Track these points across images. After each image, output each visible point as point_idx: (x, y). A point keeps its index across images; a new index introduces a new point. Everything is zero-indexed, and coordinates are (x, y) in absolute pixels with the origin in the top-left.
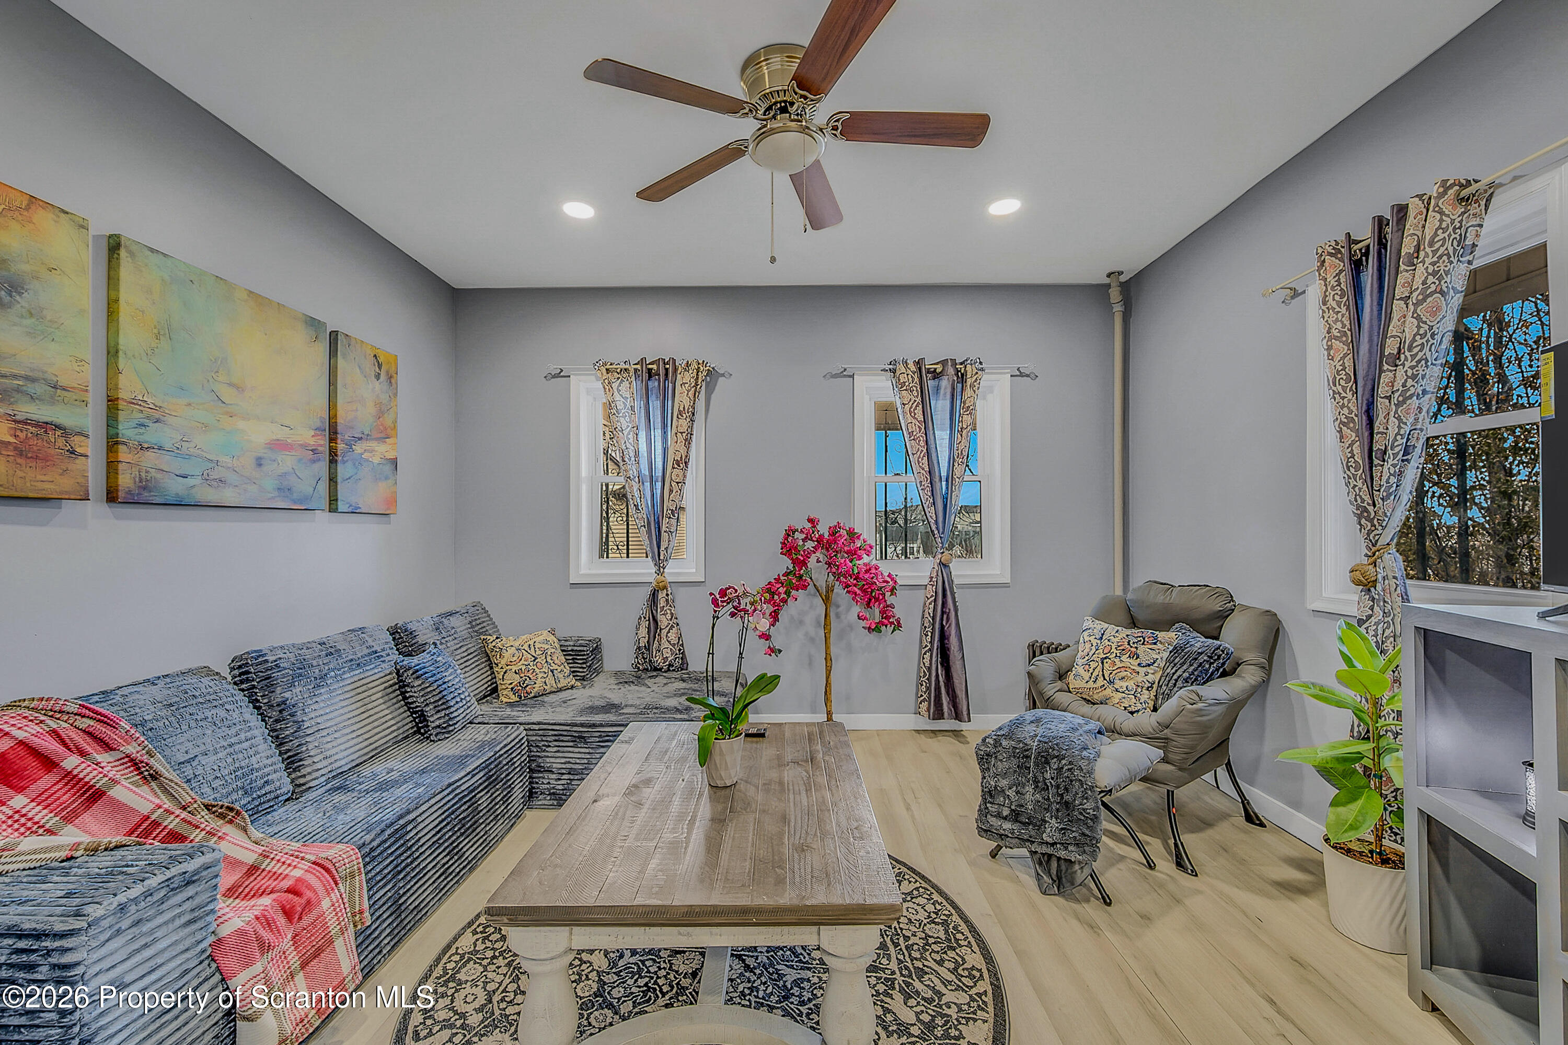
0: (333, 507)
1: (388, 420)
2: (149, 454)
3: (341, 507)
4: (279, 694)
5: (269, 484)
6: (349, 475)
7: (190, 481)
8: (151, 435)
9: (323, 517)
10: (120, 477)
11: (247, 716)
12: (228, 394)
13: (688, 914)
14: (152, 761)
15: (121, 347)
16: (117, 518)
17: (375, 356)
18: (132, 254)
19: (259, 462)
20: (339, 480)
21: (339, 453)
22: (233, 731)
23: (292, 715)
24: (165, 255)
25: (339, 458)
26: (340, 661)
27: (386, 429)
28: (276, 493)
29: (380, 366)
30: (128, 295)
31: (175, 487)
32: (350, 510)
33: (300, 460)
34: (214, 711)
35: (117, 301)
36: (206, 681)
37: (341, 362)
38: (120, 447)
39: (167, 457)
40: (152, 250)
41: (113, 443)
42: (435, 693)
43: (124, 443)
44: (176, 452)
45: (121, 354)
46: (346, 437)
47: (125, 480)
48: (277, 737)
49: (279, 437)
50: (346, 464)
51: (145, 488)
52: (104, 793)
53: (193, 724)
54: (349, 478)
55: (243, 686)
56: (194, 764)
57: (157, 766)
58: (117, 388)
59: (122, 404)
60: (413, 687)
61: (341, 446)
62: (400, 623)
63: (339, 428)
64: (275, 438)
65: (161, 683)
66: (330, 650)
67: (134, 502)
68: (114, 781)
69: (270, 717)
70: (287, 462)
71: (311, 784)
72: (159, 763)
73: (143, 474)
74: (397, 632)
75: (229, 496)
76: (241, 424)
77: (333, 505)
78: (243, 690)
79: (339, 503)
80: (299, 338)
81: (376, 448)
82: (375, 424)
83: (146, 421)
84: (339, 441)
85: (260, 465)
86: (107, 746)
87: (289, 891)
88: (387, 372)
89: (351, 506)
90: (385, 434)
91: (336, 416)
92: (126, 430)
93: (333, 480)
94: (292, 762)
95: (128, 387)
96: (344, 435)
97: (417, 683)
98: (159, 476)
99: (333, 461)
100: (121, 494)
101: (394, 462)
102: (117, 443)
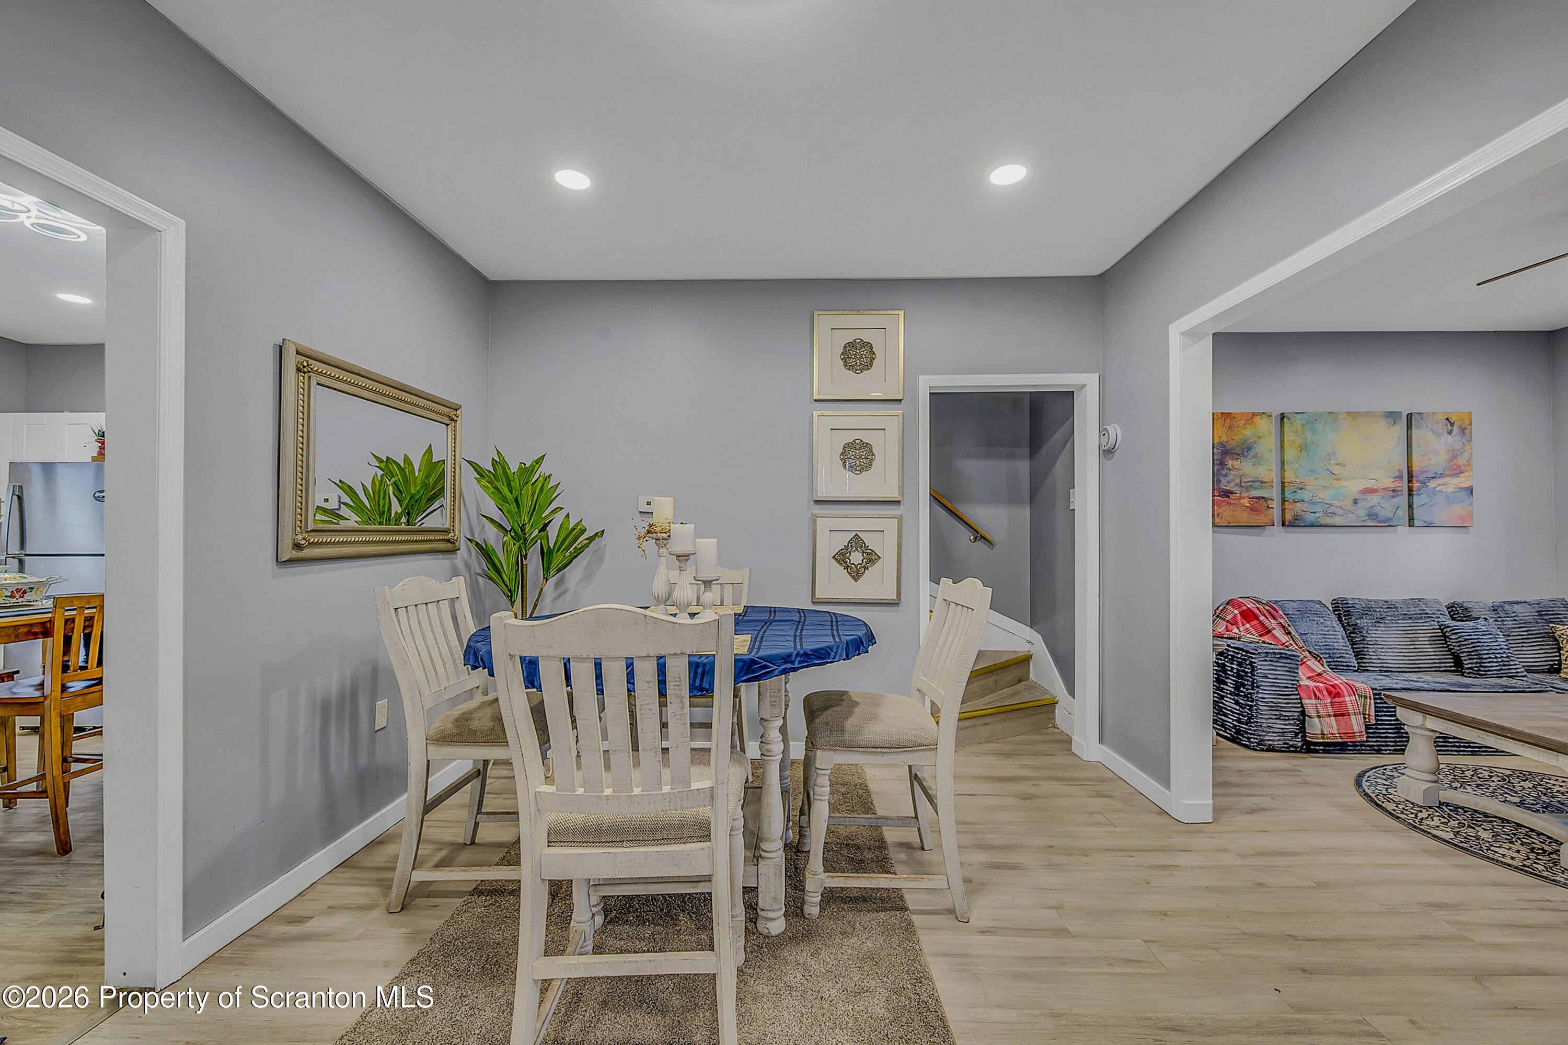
0: (1411, 523)
1: (1462, 461)
2: (1298, 504)
3: (1416, 523)
4: (1353, 621)
5: (1362, 513)
6: (1424, 503)
7: (1317, 515)
8: (1298, 496)
9: (1404, 530)
10: (1286, 515)
11: (1335, 625)
12: (1336, 470)
13: (1471, 722)
14: (1289, 628)
15: (1285, 460)
16: (1286, 532)
17: (1447, 419)
18: (1289, 419)
19: (1355, 502)
20: (1415, 506)
21: (1414, 489)
22: (1327, 629)
23: (1360, 632)
24: (1303, 413)
25: (1415, 493)
26: (1396, 613)
27: (1459, 467)
28: (1367, 518)
29: (1452, 425)
30: (1288, 437)
31: (1310, 518)
32: (1425, 525)
33: (1383, 498)
34: (1319, 619)
35: (1284, 441)
36: (1318, 606)
37: (1415, 432)
38: (1286, 502)
39: (1306, 505)
40: (1297, 413)
41: (1284, 501)
42: (1468, 646)
43: (1287, 501)
44: (1311, 502)
45: (1285, 463)
46: (1421, 478)
47: (1289, 517)
48: (1352, 640)
49: (1368, 486)
50: (1420, 496)
51: (1296, 519)
52: (1271, 631)
53: (1308, 620)
54: (1424, 504)
55: (1336, 613)
56: (1307, 636)
57: (1291, 631)
58: (1284, 478)
59: (1286, 484)
60: (1451, 639)
61: (1416, 485)
62: (1459, 600)
63: (1414, 474)
64: (1365, 487)
65: (1298, 602)
66: (1391, 606)
67: (1293, 524)
68: (1275, 629)
69: (1348, 630)
70: (1374, 499)
71: (1370, 668)
72: (1291, 629)
73: (1296, 514)
74: (1454, 607)
75: (1338, 520)
76: (1344, 483)
77: (1411, 521)
78: (1336, 614)
79: (1415, 521)
80: (1381, 426)
81: (1450, 482)
82: (1448, 465)
83: (1296, 490)
84: (1414, 482)
85: (1356, 503)
86: (1274, 618)
87: (1331, 685)
88: (1460, 427)
89: (1426, 522)
90: (1457, 471)
91: (1412, 466)
92: (1288, 495)
93: (1411, 506)
94: (1358, 655)
95: (1289, 476)
96: (1418, 476)
97: (1453, 637)
98: (1302, 513)
99: (1410, 495)
100: (1287, 523)
101: (1470, 490)
102: (1285, 501)
